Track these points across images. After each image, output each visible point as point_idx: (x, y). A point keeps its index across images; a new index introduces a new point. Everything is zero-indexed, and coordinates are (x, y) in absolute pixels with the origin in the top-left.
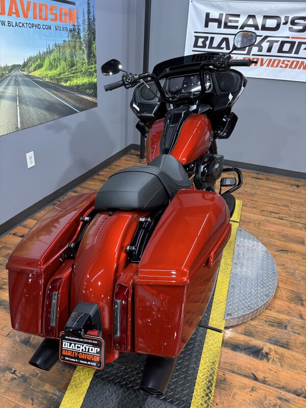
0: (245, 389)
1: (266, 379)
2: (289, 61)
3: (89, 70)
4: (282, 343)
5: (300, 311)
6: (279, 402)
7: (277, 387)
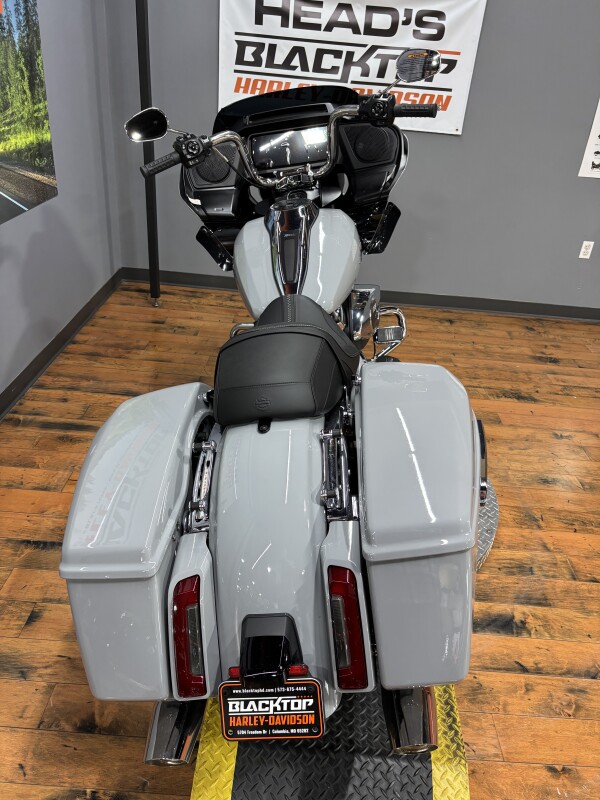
0: (515, 691)
1: (540, 666)
2: (416, 95)
3: (36, 115)
4: (537, 599)
5: (541, 539)
6: (572, 697)
7: (560, 675)
